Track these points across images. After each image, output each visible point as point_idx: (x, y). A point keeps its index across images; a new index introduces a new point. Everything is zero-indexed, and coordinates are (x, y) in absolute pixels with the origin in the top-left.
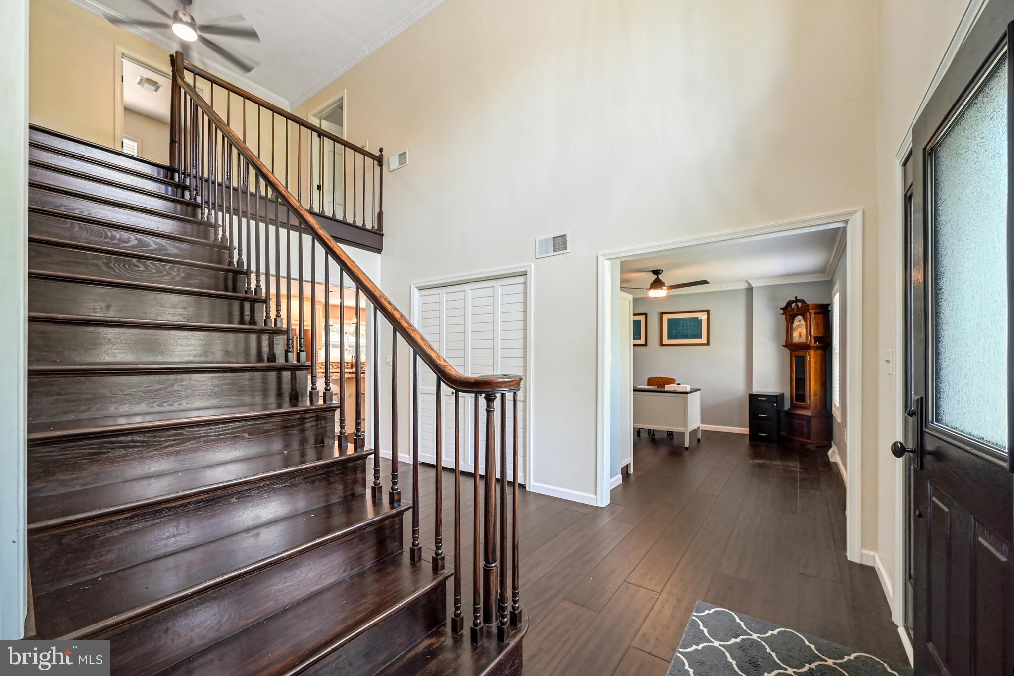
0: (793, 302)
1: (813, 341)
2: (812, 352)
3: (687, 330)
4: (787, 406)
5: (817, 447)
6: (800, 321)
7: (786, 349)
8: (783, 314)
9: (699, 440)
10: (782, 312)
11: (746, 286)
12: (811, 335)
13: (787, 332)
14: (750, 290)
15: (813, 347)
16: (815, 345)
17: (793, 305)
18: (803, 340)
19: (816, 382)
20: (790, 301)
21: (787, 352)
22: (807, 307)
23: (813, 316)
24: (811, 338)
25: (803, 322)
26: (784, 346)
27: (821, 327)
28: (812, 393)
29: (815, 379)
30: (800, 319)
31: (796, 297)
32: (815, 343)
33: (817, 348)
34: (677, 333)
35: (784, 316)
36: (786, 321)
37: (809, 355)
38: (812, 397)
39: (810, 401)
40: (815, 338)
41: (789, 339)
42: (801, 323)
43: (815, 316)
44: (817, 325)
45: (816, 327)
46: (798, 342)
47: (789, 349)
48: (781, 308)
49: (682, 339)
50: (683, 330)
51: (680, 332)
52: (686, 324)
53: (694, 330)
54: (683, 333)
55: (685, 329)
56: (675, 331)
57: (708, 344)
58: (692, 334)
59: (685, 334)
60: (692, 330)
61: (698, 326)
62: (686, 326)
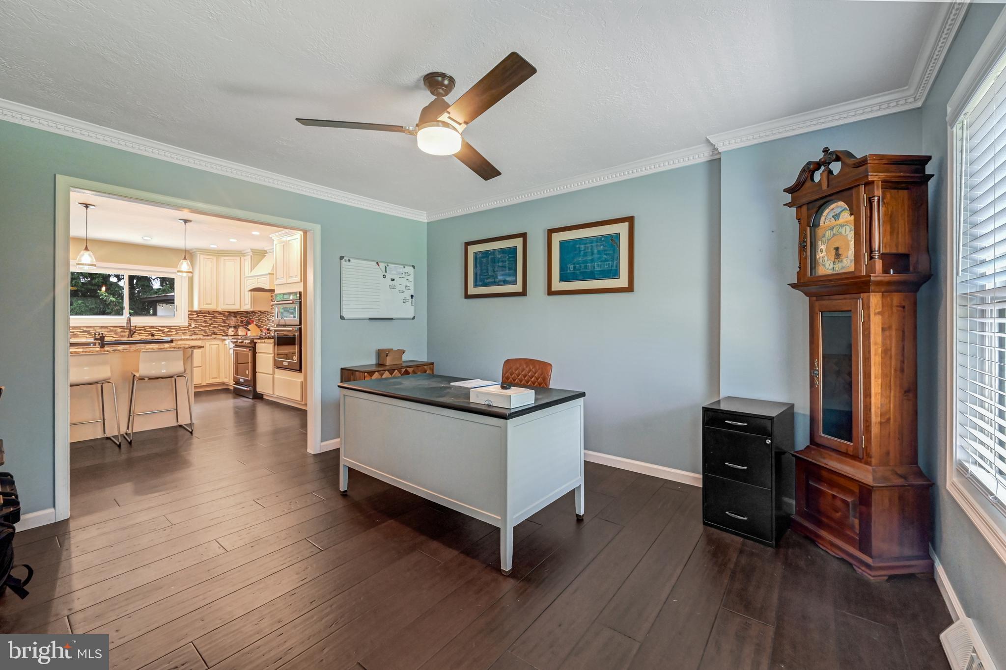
0: (818, 165)
1: (878, 264)
2: (875, 300)
3: (592, 261)
4: (802, 440)
5: (891, 578)
6: (836, 217)
7: (798, 294)
8: (789, 205)
9: (580, 519)
10: (788, 198)
11: (706, 154)
12: (871, 251)
13: (802, 248)
14: (715, 165)
15: (879, 283)
16: (886, 278)
17: (817, 177)
18: (847, 264)
19: (886, 386)
20: (809, 163)
21: (801, 301)
22: (862, 169)
23: (878, 192)
24: (871, 258)
25: (847, 217)
26: (793, 286)
27: (903, 225)
28: (875, 419)
29: (884, 376)
30: (838, 210)
31: (826, 150)
32: (886, 271)
33: (887, 288)
34: (575, 267)
35: (794, 209)
36: (799, 220)
37: (866, 307)
38: (875, 430)
39: (868, 440)
40: (883, 256)
41: (806, 267)
42: (841, 220)
43: (883, 193)
44: (891, 220)
45: (888, 228)
46: (831, 272)
47: (806, 294)
48: (785, 191)
49: (584, 279)
50: (585, 262)
51: (580, 267)
52: (592, 249)
53: (606, 260)
54: (586, 267)
55: (590, 260)
56: (571, 265)
57: (630, 289)
58: (602, 269)
59: (589, 269)
60: (601, 262)
61: (612, 252)
62: (590, 254)
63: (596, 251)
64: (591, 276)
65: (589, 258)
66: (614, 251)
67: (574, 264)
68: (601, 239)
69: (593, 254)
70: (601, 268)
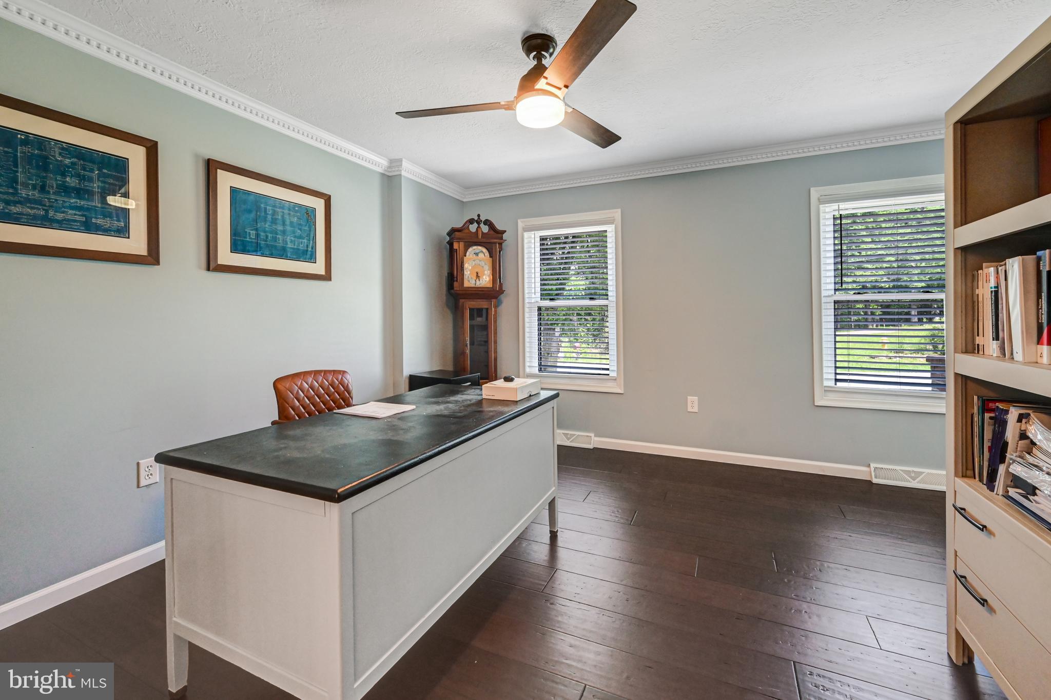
3: (284, 233)
6: (477, 254)
11: (384, 167)
12: (499, 278)
18: (485, 283)
24: (499, 281)
25: (484, 256)
30: (479, 252)
34: (257, 235)
37: (494, 307)
42: (479, 257)
46: (475, 286)
49: (271, 255)
50: (275, 232)
51: (267, 237)
52: (283, 216)
53: (300, 237)
54: (275, 239)
55: (281, 231)
56: (252, 230)
57: (327, 277)
58: (296, 247)
59: (280, 243)
60: (295, 237)
61: (308, 229)
62: (281, 223)
63: (288, 222)
64: (282, 254)
65: (280, 228)
66: (310, 227)
67: (257, 230)
68: (294, 208)
69: (284, 224)
70: (294, 245)
